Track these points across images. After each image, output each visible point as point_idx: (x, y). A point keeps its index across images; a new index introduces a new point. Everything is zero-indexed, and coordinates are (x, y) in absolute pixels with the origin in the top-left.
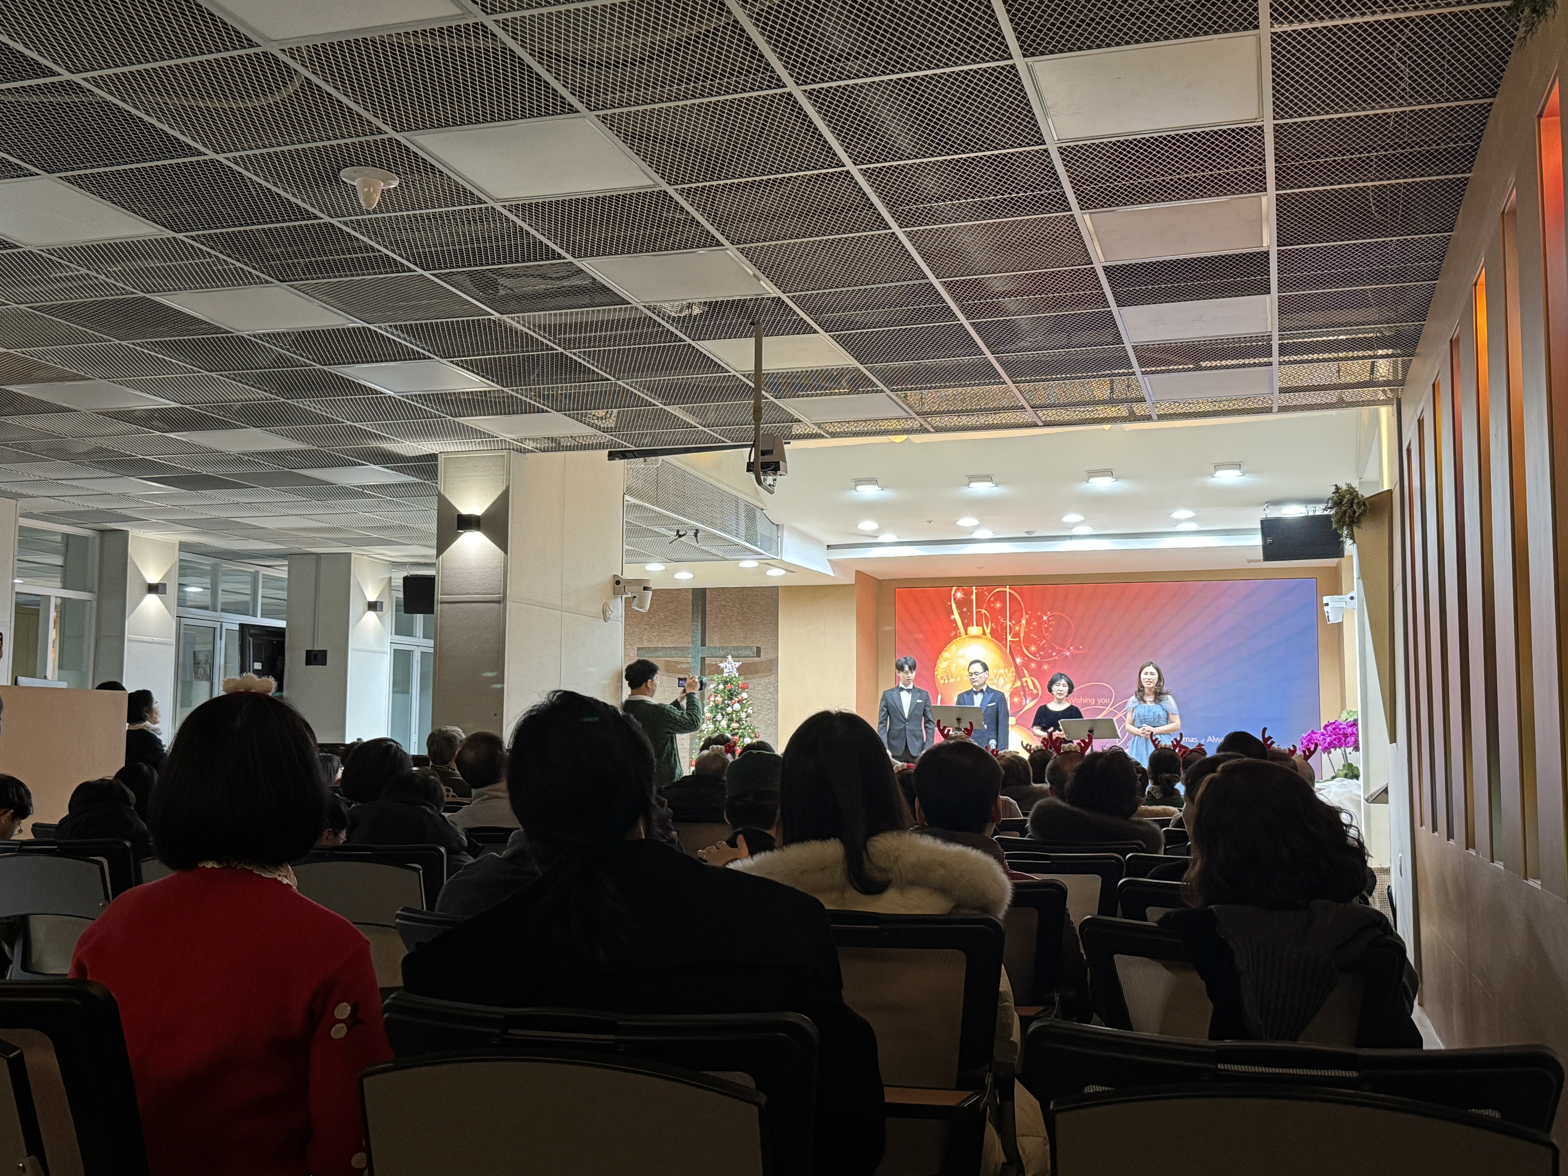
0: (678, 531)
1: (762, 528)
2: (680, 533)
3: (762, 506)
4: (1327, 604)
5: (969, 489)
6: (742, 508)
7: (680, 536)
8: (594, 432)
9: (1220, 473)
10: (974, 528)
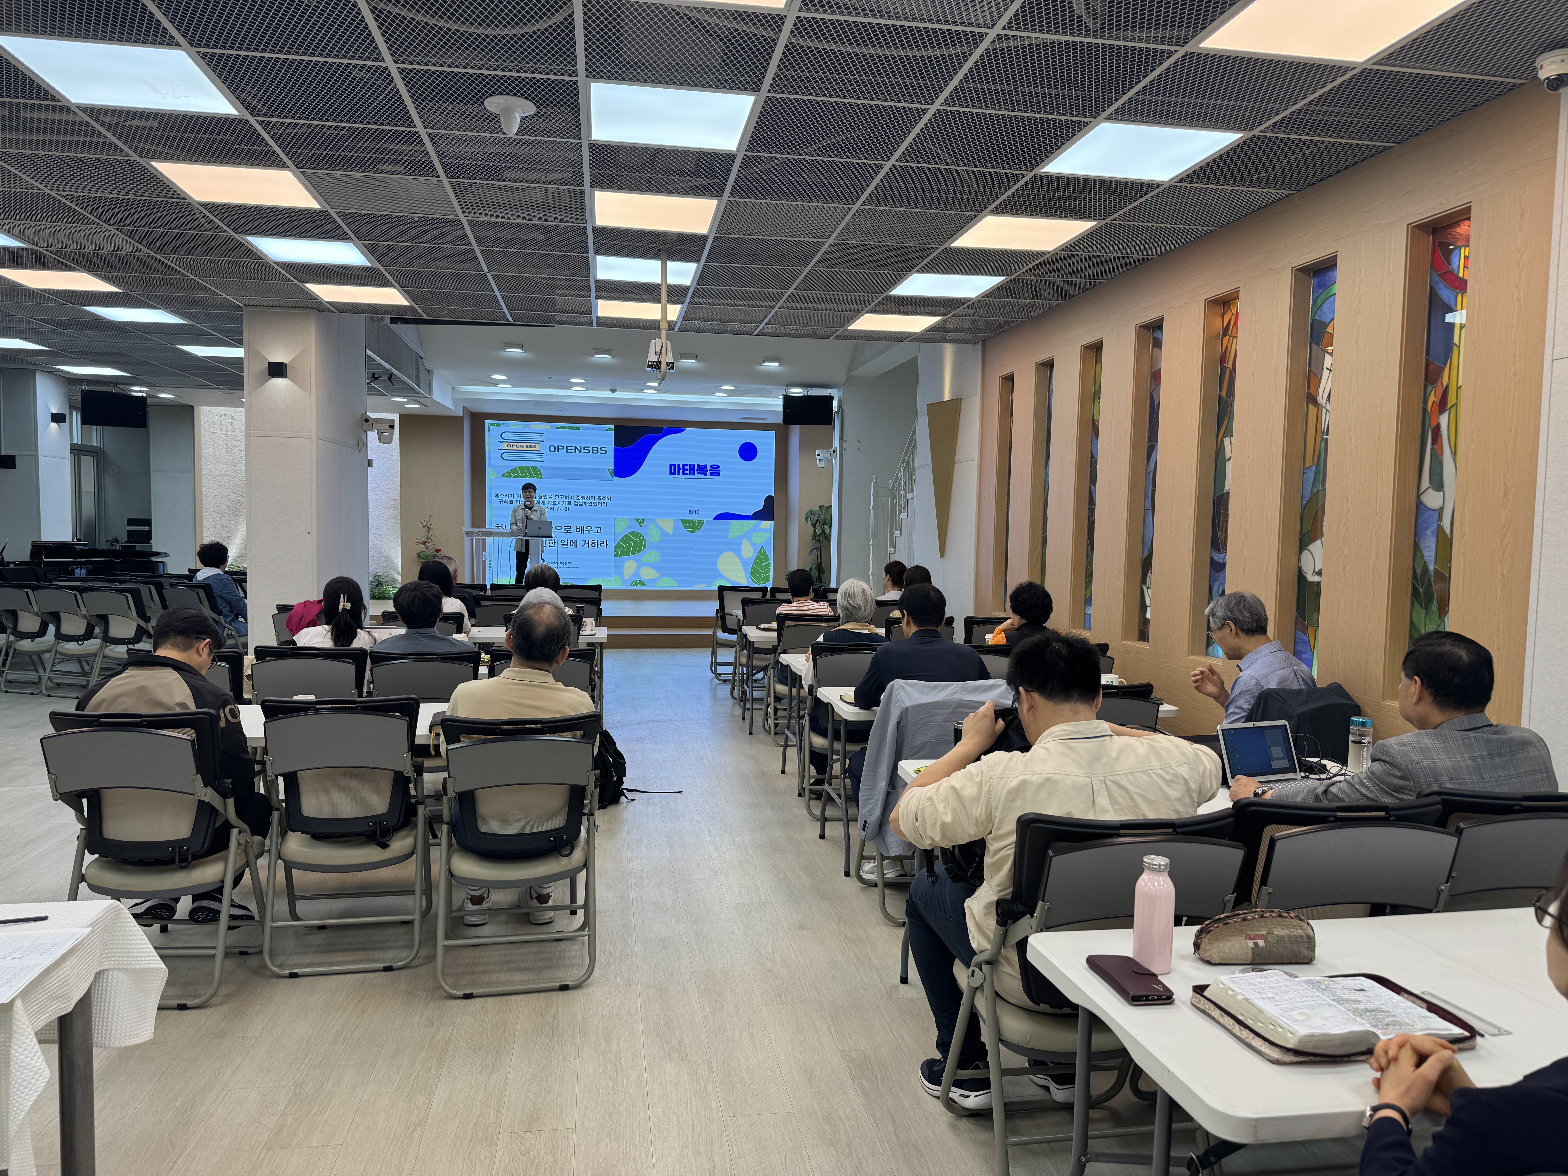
0: (374, 374)
1: (423, 374)
2: (377, 376)
3: (422, 356)
4: (819, 455)
6: (414, 358)
7: (376, 379)
8: (407, 304)
9: (766, 364)
10: (578, 384)
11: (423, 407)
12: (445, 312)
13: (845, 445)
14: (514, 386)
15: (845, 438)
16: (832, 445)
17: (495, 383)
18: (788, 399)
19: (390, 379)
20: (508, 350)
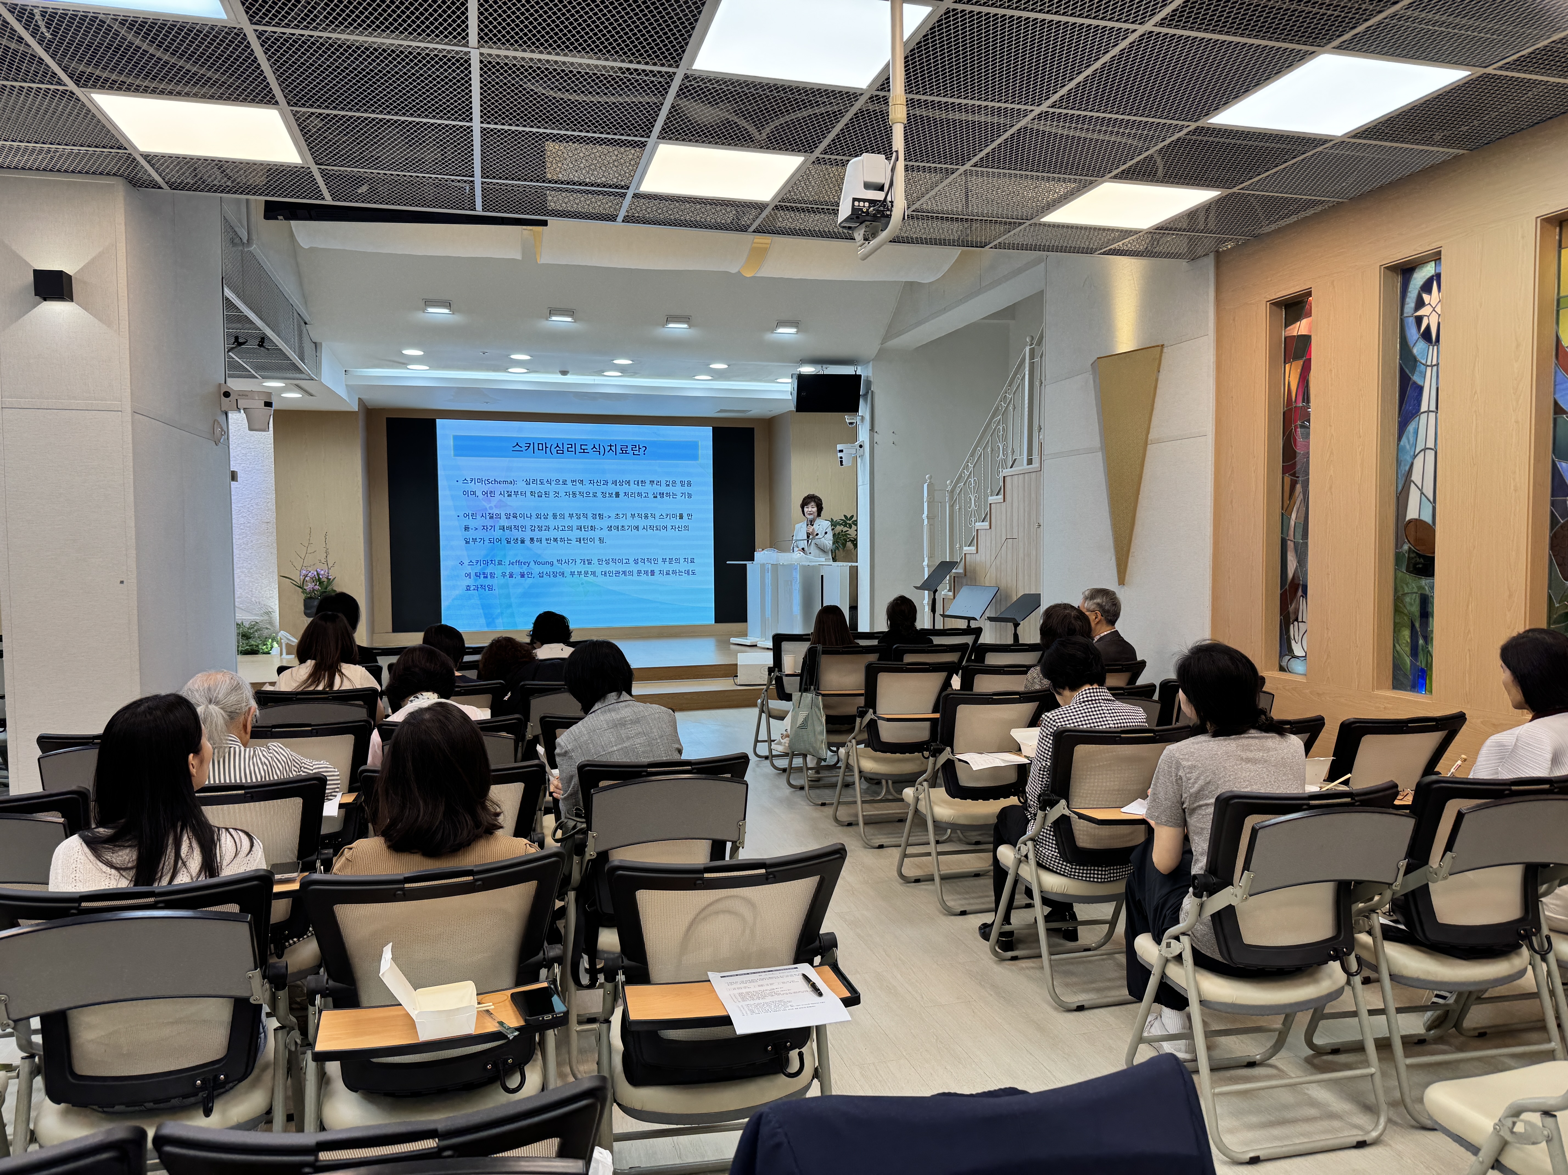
1: (308, 345)
2: (241, 340)
3: (306, 320)
4: (840, 451)
5: (550, 322)
6: (295, 320)
7: (239, 344)
8: (300, 162)
9: (781, 330)
10: (519, 363)
11: (307, 397)
13: (877, 437)
14: (432, 367)
15: (876, 428)
16: (856, 438)
17: (406, 363)
18: (804, 381)
19: (259, 344)
20: (431, 310)
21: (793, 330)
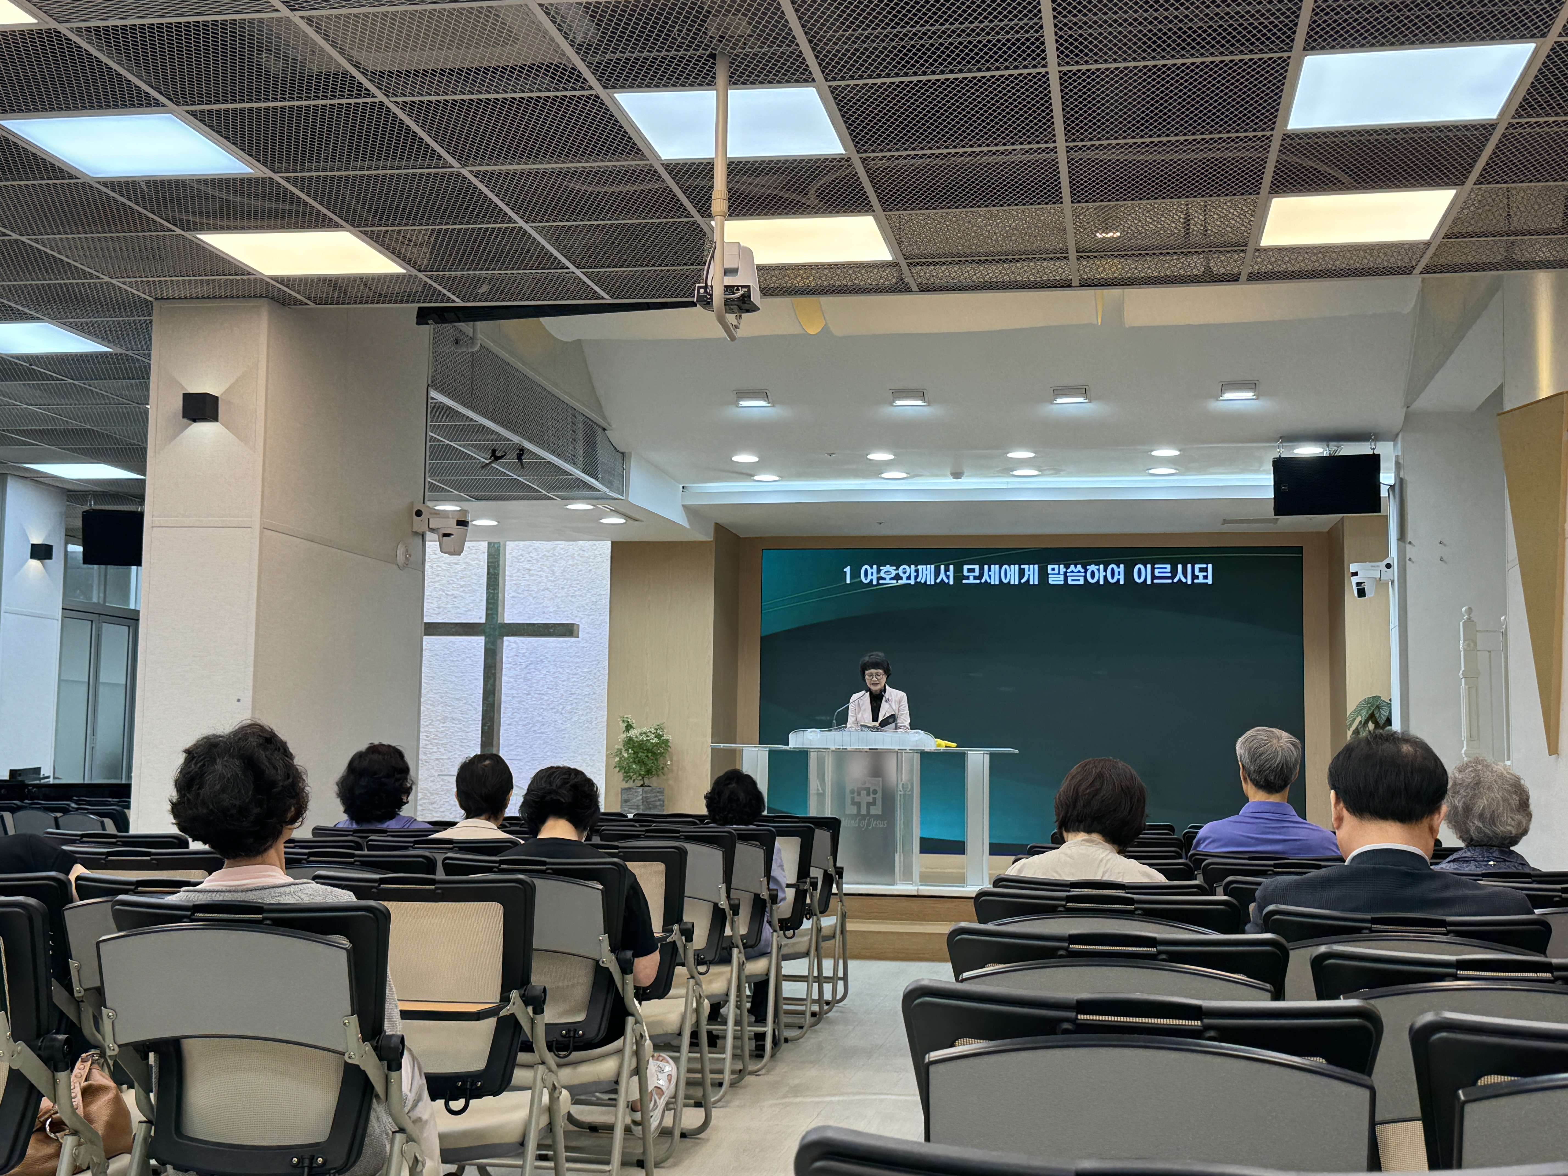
0: (494, 451)
1: (603, 456)
2: (498, 454)
3: (605, 425)
4: (1355, 574)
5: (892, 409)
6: (580, 426)
7: (496, 458)
8: (404, 271)
9: (1229, 396)
10: (887, 465)
11: (630, 522)
12: (485, 288)
13: (1410, 551)
14: (782, 477)
15: (1410, 537)
16: (1386, 554)
17: (746, 473)
18: (1281, 467)
19: (519, 457)
20: (744, 403)
21: (1249, 395)
